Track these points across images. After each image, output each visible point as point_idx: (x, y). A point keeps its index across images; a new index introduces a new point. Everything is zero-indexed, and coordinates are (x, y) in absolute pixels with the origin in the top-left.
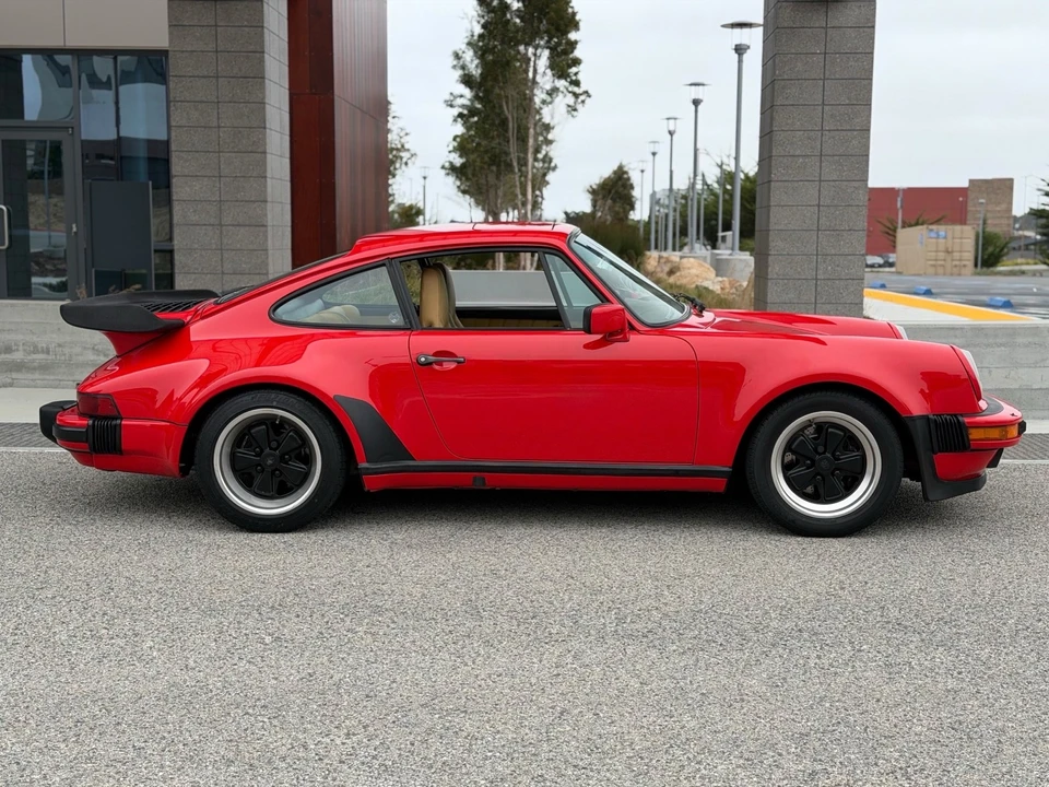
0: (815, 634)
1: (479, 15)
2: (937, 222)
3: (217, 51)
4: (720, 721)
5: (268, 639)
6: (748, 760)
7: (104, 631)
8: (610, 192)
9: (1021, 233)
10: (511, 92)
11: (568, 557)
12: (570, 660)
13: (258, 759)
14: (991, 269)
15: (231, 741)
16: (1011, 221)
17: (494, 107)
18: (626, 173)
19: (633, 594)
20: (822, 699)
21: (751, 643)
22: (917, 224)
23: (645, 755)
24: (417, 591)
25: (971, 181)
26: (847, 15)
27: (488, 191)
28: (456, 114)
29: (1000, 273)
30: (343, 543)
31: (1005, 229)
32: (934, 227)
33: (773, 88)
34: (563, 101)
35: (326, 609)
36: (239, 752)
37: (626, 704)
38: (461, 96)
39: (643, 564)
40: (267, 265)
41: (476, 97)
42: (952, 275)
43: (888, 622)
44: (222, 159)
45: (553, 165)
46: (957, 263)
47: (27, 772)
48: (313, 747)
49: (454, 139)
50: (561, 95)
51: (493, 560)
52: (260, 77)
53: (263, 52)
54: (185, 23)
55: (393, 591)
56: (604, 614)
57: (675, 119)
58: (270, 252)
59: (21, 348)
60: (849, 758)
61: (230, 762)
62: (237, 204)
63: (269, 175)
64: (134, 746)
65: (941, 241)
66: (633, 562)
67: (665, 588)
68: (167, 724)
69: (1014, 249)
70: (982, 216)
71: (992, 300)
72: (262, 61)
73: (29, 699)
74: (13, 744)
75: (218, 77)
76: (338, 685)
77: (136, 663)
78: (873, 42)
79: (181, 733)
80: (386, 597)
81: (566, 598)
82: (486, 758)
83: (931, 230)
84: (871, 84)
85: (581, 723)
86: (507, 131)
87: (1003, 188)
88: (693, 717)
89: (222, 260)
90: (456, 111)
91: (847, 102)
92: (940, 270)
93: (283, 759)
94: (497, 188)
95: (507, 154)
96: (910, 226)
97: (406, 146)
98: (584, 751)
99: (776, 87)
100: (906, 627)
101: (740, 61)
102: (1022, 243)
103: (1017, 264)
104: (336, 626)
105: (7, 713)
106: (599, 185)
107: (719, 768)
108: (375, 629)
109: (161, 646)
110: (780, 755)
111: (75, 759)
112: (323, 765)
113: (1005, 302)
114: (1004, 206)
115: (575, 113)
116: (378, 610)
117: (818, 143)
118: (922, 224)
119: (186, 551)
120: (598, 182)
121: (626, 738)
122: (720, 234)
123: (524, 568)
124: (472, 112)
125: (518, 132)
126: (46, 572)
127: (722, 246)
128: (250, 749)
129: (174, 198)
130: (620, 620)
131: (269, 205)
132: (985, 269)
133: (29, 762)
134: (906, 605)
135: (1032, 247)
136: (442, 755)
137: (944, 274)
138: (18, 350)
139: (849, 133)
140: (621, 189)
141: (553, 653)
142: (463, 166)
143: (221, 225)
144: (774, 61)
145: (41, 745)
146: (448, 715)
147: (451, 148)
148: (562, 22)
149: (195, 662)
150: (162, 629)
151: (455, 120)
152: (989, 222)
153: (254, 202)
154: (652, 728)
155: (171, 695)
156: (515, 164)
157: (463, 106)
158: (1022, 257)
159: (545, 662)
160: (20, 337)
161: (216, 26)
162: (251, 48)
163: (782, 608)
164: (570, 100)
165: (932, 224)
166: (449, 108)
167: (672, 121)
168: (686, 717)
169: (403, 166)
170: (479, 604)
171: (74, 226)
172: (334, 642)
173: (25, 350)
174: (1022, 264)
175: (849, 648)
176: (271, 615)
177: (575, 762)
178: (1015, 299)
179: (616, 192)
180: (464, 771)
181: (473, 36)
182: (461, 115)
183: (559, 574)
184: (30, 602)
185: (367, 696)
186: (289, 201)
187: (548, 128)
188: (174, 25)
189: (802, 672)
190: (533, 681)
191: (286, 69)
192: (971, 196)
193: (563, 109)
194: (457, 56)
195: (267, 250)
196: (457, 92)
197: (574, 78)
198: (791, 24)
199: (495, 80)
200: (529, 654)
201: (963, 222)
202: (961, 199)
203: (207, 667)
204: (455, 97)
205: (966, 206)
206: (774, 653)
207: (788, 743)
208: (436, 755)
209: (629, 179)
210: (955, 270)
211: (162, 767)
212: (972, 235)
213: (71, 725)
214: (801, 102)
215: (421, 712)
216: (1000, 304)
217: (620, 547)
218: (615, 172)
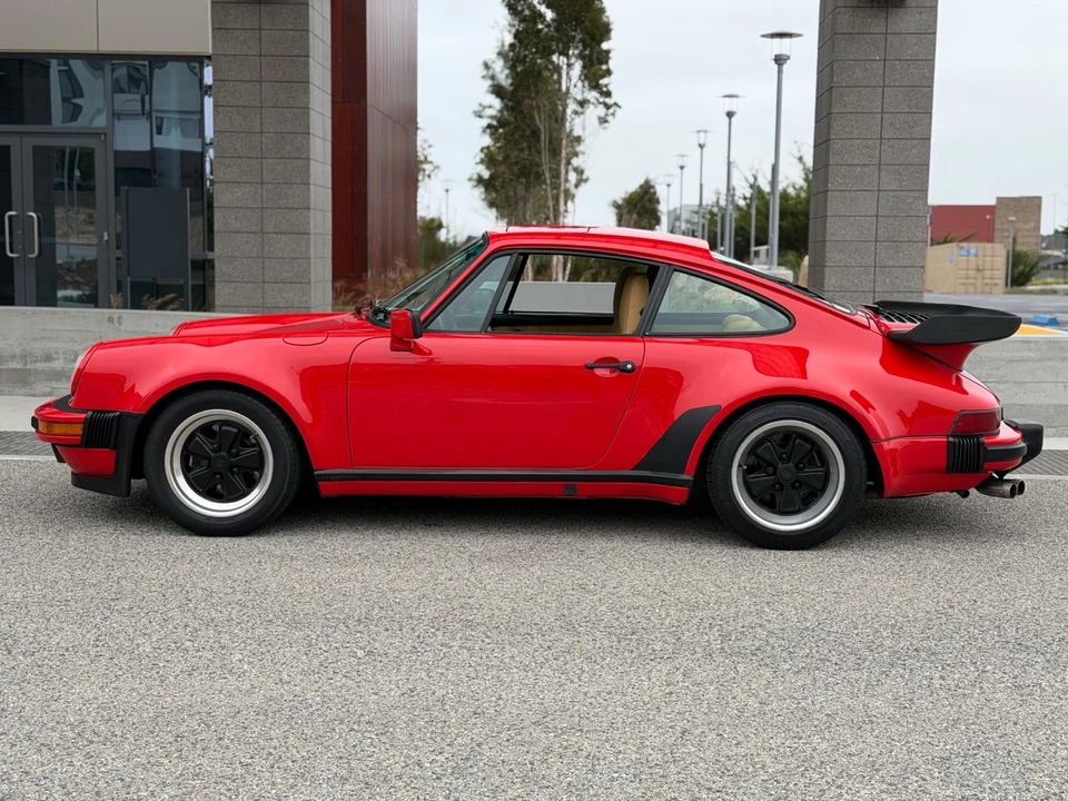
0: (933, 654)
1: (510, 25)
2: (966, 239)
3: (260, 55)
4: (853, 743)
5: (360, 653)
6: (890, 784)
7: (188, 643)
8: (636, 206)
9: (1049, 252)
10: (543, 102)
11: (657, 572)
12: (680, 678)
13: (373, 776)
14: (1022, 288)
15: (341, 758)
16: (1040, 240)
17: (525, 117)
18: (653, 187)
19: (732, 610)
20: (956, 721)
21: (867, 663)
22: (945, 242)
23: (780, 778)
24: (506, 604)
25: (998, 199)
26: (905, 21)
27: (516, 203)
28: (485, 125)
29: (1031, 292)
30: (420, 555)
31: (1033, 247)
32: (964, 244)
33: (831, 95)
34: (593, 112)
35: (415, 622)
36: (351, 770)
37: (749, 725)
38: (490, 107)
39: (736, 580)
40: (309, 273)
41: (506, 107)
42: (983, 293)
43: (1007, 642)
44: (265, 165)
45: (584, 177)
46: (988, 281)
47: (133, 789)
48: (428, 765)
49: (482, 150)
50: (591, 106)
51: (579, 575)
52: (305, 82)
53: (308, 56)
54: (229, 26)
55: (481, 605)
56: (707, 631)
57: (706, 132)
58: (312, 260)
59: (61, 356)
60: (998, 783)
61: (344, 780)
62: (280, 211)
63: (312, 181)
64: (240, 763)
65: (972, 258)
66: (725, 577)
67: (764, 604)
68: (271, 739)
69: (1044, 268)
70: (1012, 235)
71: (1036, 317)
72: (306, 64)
73: (122, 713)
74: (113, 759)
75: (261, 81)
76: (442, 701)
77: (227, 676)
78: (934, 50)
79: (287, 748)
80: (475, 611)
81: (663, 614)
82: (612, 779)
83: (962, 248)
84: (932, 92)
85: (706, 744)
86: (538, 140)
87: (1031, 206)
88: (823, 739)
89: (263, 268)
90: (485, 122)
91: (907, 110)
92: (971, 289)
93: (400, 777)
94: (526, 200)
95: (539, 165)
96: (939, 243)
97: (429, 159)
98: (715, 773)
99: (834, 94)
100: (1027, 648)
101: (780, 72)
102: (1052, 262)
103: (1047, 284)
104: (429, 641)
105: (102, 728)
106: (624, 200)
107: (862, 792)
108: (469, 644)
109: (251, 660)
110: (924, 780)
111: (181, 775)
112: (442, 785)
113: (1051, 319)
114: (1032, 225)
115: (606, 125)
116: (469, 624)
117: (877, 152)
118: (950, 242)
119: (260, 562)
120: (623, 196)
121: (756, 760)
122: (753, 249)
123: (614, 583)
124: (502, 122)
125: (550, 142)
126: (118, 583)
127: (756, 260)
128: (364, 767)
129: (215, 205)
130: (725, 637)
131: (312, 211)
132: (1015, 288)
133: (133, 778)
134: (1022, 625)
135: (1060, 266)
136: (566, 776)
137: (975, 293)
138: (58, 359)
139: (909, 142)
140: (648, 204)
141: (661, 671)
142: (492, 177)
143: (262, 232)
144: (832, 67)
145: (143, 760)
146: (564, 733)
147: (478, 160)
148: (597, 32)
149: (289, 676)
150: (249, 641)
151: (484, 131)
152: (1019, 240)
153: (297, 209)
154: (781, 750)
155: (269, 711)
156: (547, 175)
157: (492, 117)
158: (1051, 276)
159: (654, 680)
160: (62, 345)
161: (260, 29)
162: (296, 52)
163: (893, 626)
164: (601, 111)
165: (961, 241)
166: (478, 119)
167: (702, 135)
168: (816, 740)
169: (426, 179)
170: (574, 618)
171: (106, 234)
172: (429, 657)
173: (65, 359)
174: (1051, 284)
175: (973, 669)
176: (359, 629)
177: (708, 785)
178: (1060, 317)
179: (643, 206)
180: (592, 792)
181: (503, 46)
182: (489, 126)
183: (650, 590)
184: (107, 613)
185: (475, 713)
186: (330, 209)
187: (578, 140)
188: (218, 29)
189: (928, 693)
190: (646, 699)
191: (329, 74)
192: (999, 214)
193: (596, 121)
194: (487, 66)
195: (309, 258)
196: (486, 103)
197: (605, 89)
198: (850, 30)
199: (527, 89)
200: (636, 672)
201: (990, 239)
202: (988, 217)
203: (302, 681)
204: (484, 108)
205: (993, 224)
206: (894, 672)
207: (930, 767)
208: (559, 776)
209: (655, 193)
210: (987, 289)
211: (274, 784)
212: (1004, 253)
213: (171, 739)
214: (859, 110)
215: (535, 730)
216: (1046, 322)
217: (708, 562)
218: (641, 187)
